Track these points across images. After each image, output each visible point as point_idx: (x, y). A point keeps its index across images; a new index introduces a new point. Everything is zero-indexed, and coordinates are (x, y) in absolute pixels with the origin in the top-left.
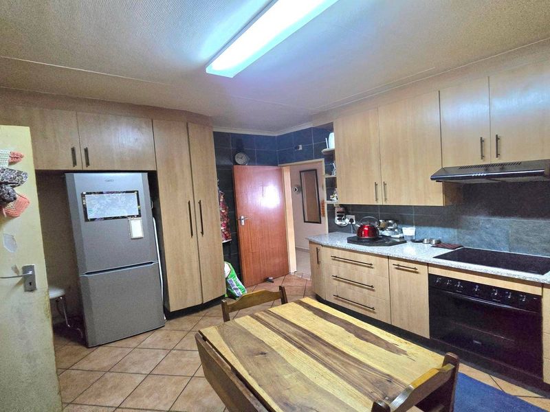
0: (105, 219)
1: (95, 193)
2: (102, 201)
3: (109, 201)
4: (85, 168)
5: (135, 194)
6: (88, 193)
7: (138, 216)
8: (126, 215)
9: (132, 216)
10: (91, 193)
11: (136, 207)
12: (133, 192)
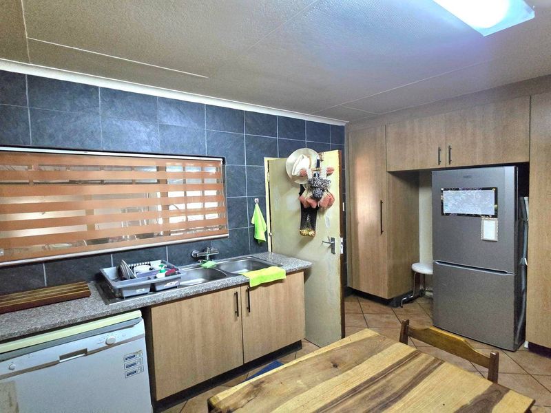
0: (459, 215)
1: (451, 189)
2: (457, 198)
3: (464, 198)
4: (448, 166)
5: (494, 190)
6: (445, 190)
7: (493, 216)
8: (480, 213)
9: (486, 216)
10: (448, 190)
11: (493, 206)
12: (491, 189)
